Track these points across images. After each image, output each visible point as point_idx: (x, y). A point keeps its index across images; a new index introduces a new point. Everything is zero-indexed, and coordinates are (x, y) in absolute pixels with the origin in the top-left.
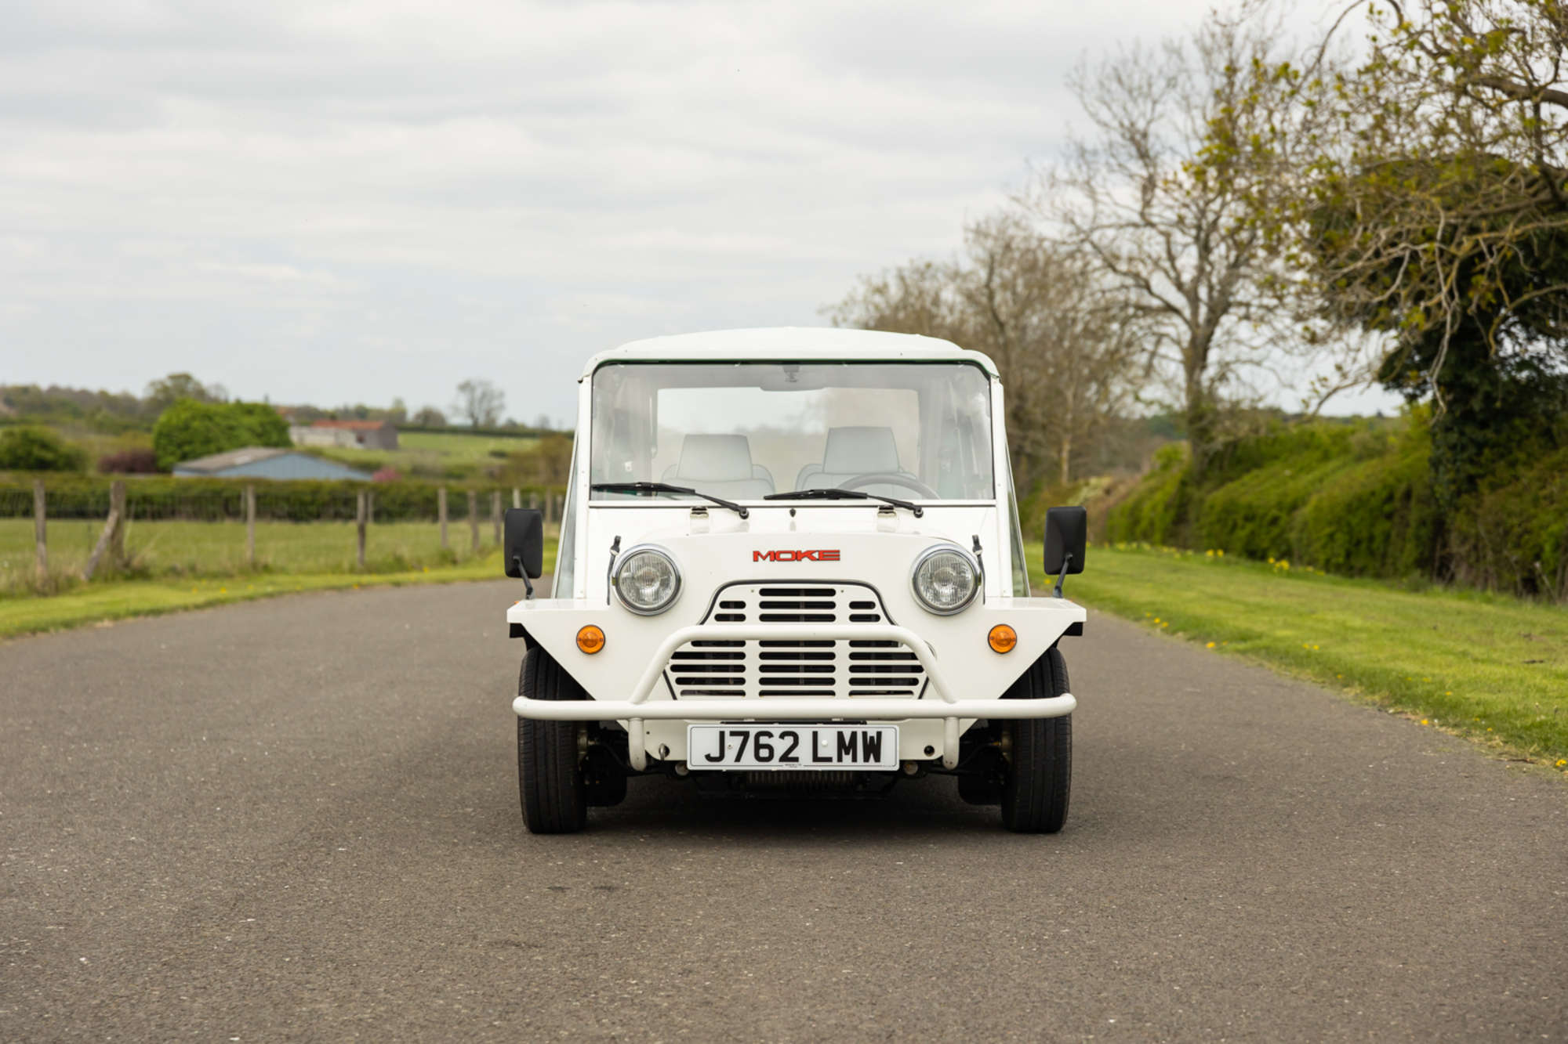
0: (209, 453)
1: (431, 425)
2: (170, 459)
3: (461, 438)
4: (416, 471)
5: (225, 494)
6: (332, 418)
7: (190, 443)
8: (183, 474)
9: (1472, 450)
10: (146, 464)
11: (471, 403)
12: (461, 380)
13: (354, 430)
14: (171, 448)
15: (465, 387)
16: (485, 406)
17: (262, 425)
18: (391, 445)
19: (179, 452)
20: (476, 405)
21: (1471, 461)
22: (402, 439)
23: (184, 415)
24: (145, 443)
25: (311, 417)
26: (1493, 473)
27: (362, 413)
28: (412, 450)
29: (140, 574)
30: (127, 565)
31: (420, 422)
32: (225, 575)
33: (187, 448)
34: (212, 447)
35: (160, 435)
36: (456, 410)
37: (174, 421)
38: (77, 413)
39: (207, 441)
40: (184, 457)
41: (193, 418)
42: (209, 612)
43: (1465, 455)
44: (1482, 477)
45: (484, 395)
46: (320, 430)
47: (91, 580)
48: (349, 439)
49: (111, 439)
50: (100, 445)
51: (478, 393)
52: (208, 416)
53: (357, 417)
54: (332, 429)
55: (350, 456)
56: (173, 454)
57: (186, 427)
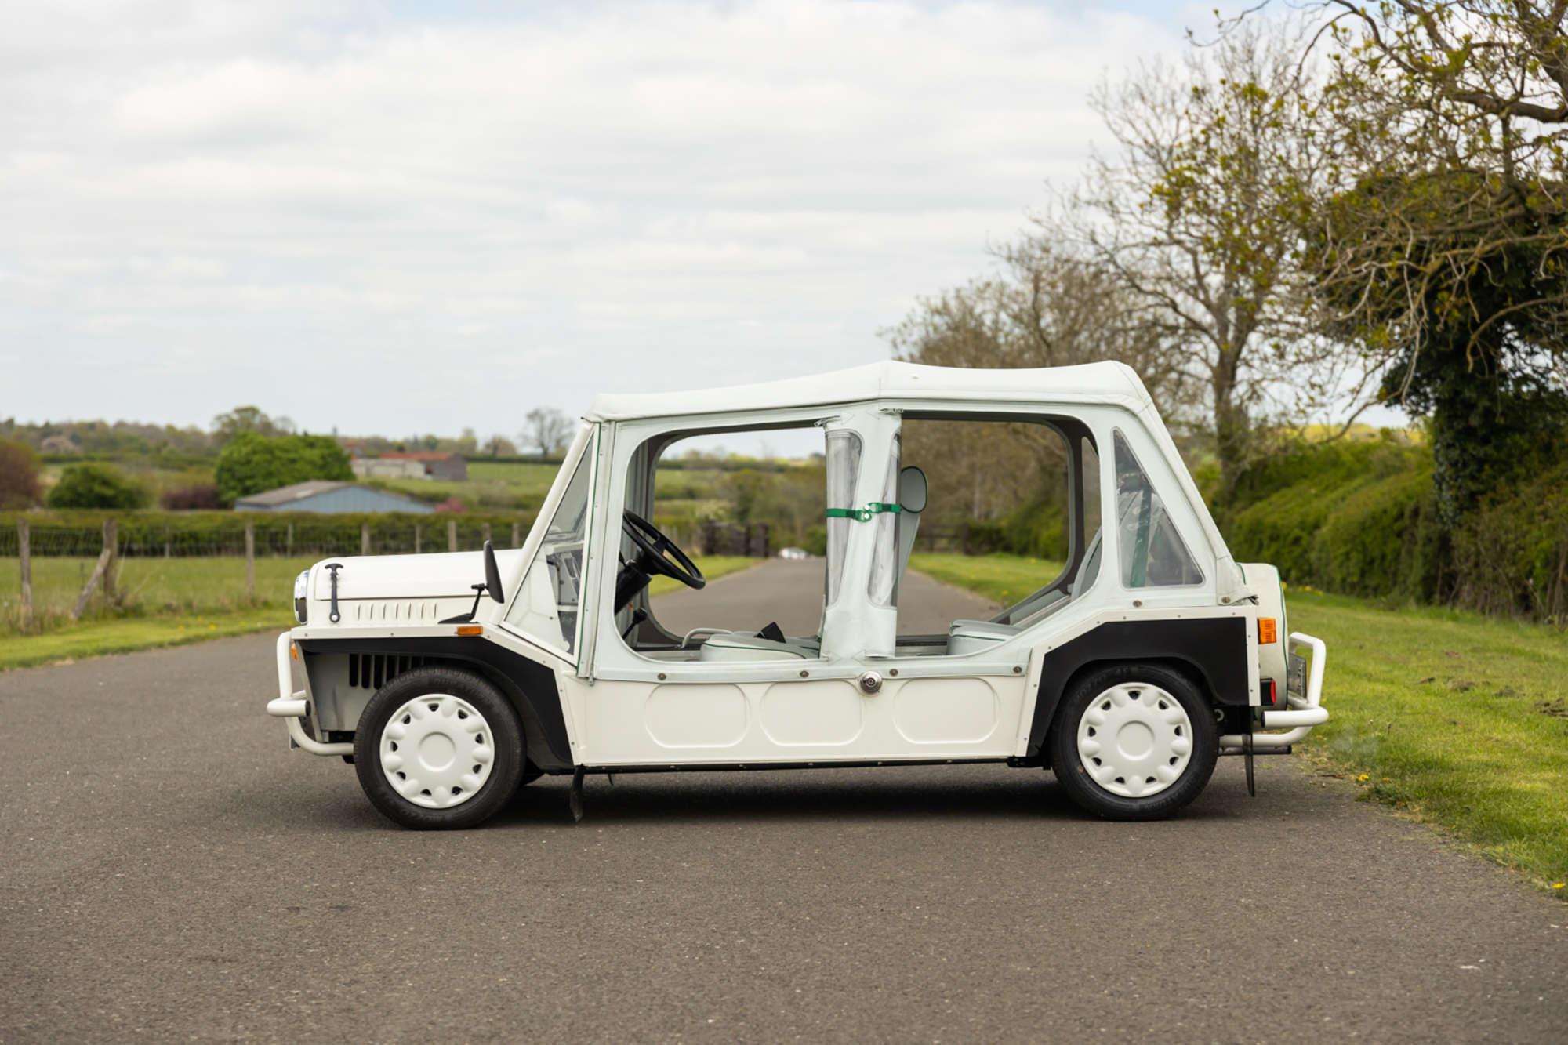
0: (271, 488)
1: (500, 455)
2: (232, 494)
3: (530, 468)
4: (485, 502)
5: (273, 530)
6: (399, 450)
7: (252, 477)
8: (245, 508)
9: (1473, 467)
10: (210, 500)
11: (541, 433)
12: (531, 409)
13: (421, 461)
14: (232, 483)
15: (534, 416)
16: (554, 434)
17: (323, 457)
18: (460, 477)
19: (240, 487)
20: (546, 433)
21: (1473, 478)
22: (471, 468)
23: (245, 450)
24: (207, 478)
25: (379, 449)
26: (1494, 489)
27: (431, 444)
28: (481, 482)
29: (132, 612)
30: (119, 603)
31: (490, 452)
32: (221, 612)
33: (249, 483)
34: (274, 481)
35: (222, 469)
36: (526, 438)
37: (235, 455)
38: (144, 450)
39: (269, 475)
40: (247, 492)
41: (255, 452)
42: (183, 648)
43: (1467, 472)
44: (1483, 493)
45: (554, 424)
46: (388, 461)
47: (81, 619)
48: (417, 470)
49: (175, 475)
50: (162, 481)
51: (548, 421)
52: (269, 450)
53: (427, 450)
54: (400, 461)
55: (417, 488)
56: (234, 488)
57: (248, 462)
